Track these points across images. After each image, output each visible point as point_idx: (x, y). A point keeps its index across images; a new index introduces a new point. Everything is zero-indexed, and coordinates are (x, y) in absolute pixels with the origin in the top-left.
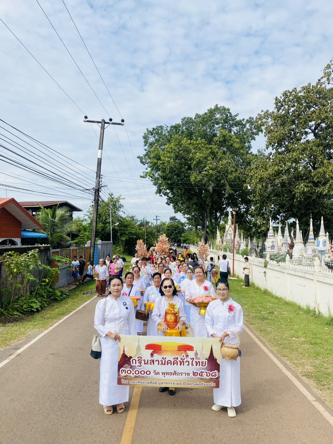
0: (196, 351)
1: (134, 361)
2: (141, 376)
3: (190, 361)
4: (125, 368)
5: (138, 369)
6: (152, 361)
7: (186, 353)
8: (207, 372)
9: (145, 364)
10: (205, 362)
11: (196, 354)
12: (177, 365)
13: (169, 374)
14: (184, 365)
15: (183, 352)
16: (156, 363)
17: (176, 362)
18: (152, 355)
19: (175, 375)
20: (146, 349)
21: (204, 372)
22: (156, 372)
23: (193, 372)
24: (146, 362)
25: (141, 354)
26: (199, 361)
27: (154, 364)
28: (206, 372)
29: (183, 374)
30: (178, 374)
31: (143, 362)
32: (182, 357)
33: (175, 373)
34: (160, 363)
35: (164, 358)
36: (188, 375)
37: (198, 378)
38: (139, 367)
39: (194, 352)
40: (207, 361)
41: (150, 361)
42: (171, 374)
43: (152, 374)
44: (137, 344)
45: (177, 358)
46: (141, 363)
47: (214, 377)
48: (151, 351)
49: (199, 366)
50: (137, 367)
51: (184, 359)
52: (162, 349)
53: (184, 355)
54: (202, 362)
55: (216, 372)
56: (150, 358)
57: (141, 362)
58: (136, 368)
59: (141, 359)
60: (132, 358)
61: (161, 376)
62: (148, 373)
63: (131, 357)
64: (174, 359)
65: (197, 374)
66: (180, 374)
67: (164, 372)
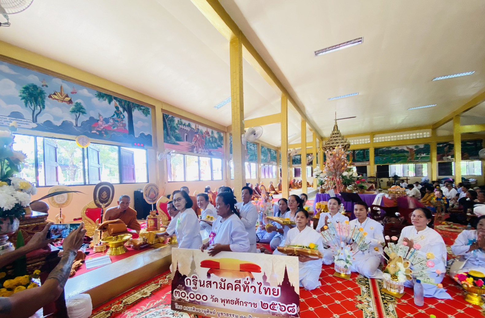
0: (265, 273)
1: (188, 281)
2: (197, 302)
3: (257, 287)
4: (178, 289)
5: (193, 291)
6: (208, 283)
7: (251, 275)
8: (281, 304)
9: (201, 286)
10: (278, 290)
11: (265, 277)
12: (240, 290)
13: (230, 302)
14: (248, 291)
15: (247, 273)
16: (214, 286)
17: (239, 286)
18: (209, 275)
19: (237, 304)
20: (201, 266)
21: (276, 304)
22: (214, 298)
23: (262, 302)
24: (202, 284)
25: (196, 273)
26: (268, 288)
27: (211, 287)
28: (279, 304)
29: (248, 304)
30: (241, 303)
31: (198, 283)
32: (246, 280)
33: (237, 302)
34: (219, 286)
35: (224, 280)
36: (255, 306)
37: (269, 312)
38: (194, 290)
39: (261, 274)
40: (280, 288)
41: (207, 282)
42: (232, 303)
43: (210, 300)
44: (191, 259)
45: (240, 280)
46: (196, 285)
47: (291, 313)
48: (207, 269)
49: (270, 294)
50: (192, 288)
51: (249, 283)
52: (221, 268)
53: (249, 277)
54: (273, 290)
55: (294, 306)
56: (206, 279)
57: (196, 283)
58: (191, 290)
59: (196, 279)
60: (187, 277)
61: (220, 304)
62: (205, 298)
63: (185, 276)
64: (235, 282)
65: (266, 305)
66: (244, 304)
67: (223, 299)
